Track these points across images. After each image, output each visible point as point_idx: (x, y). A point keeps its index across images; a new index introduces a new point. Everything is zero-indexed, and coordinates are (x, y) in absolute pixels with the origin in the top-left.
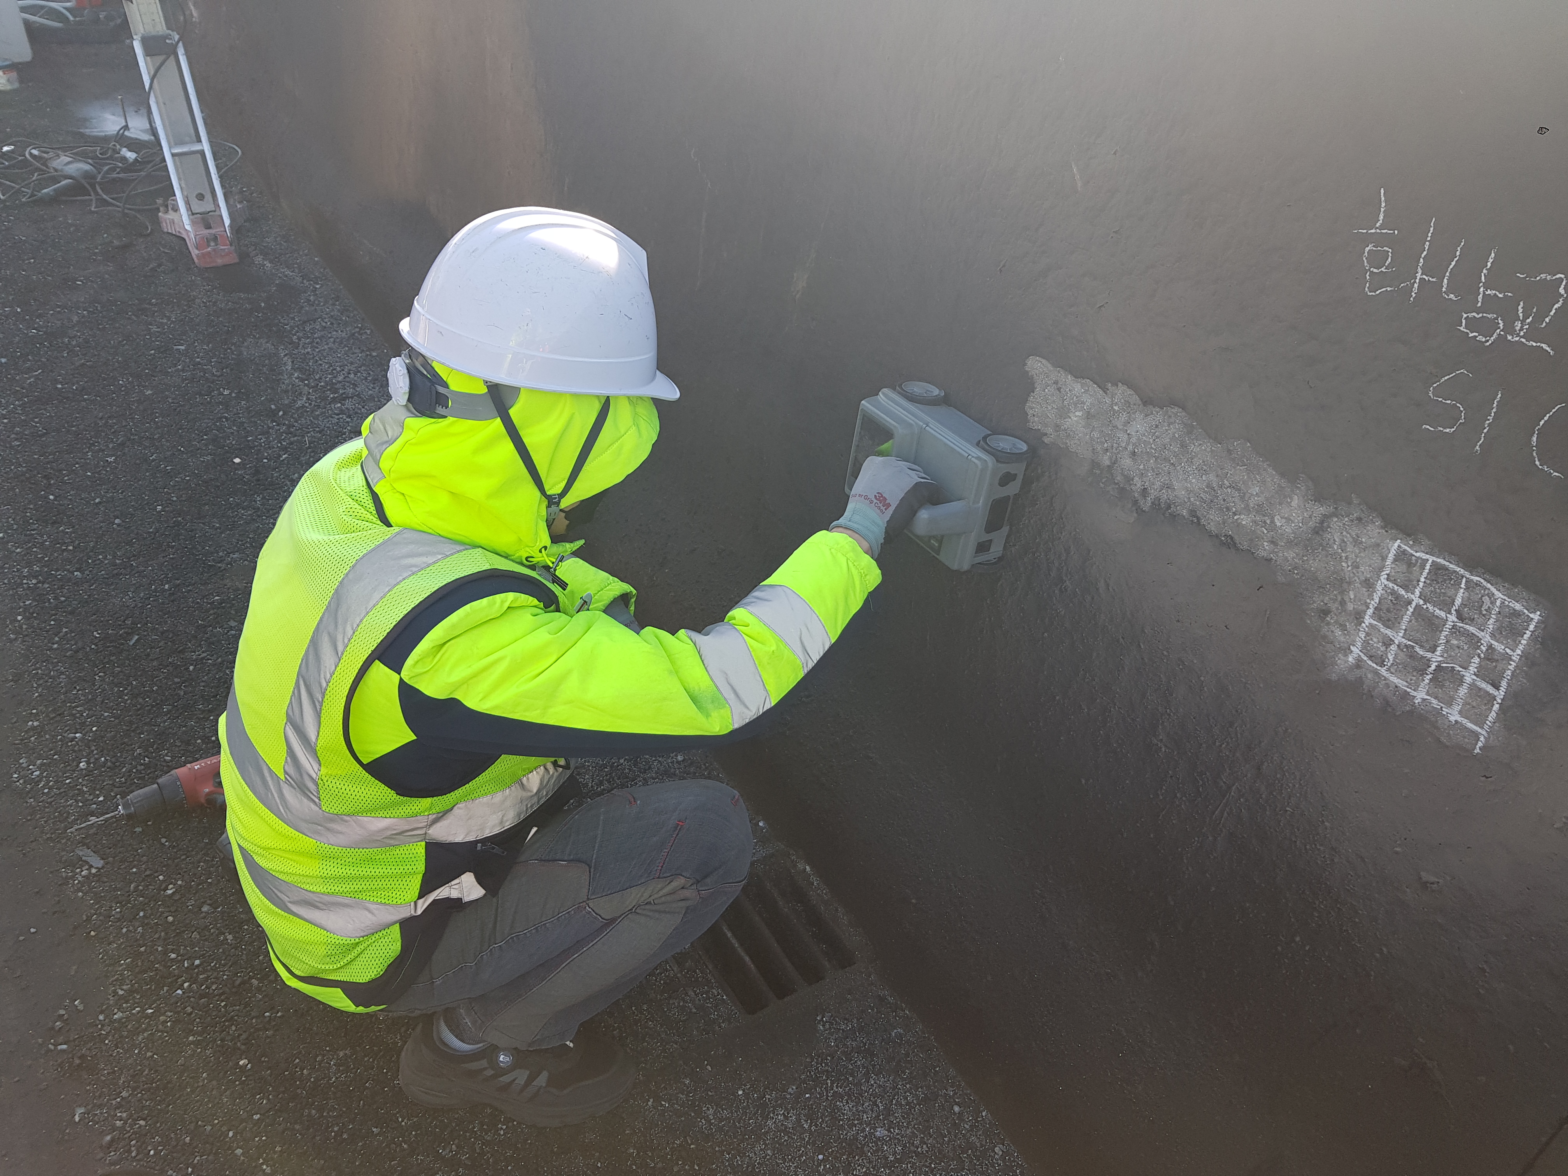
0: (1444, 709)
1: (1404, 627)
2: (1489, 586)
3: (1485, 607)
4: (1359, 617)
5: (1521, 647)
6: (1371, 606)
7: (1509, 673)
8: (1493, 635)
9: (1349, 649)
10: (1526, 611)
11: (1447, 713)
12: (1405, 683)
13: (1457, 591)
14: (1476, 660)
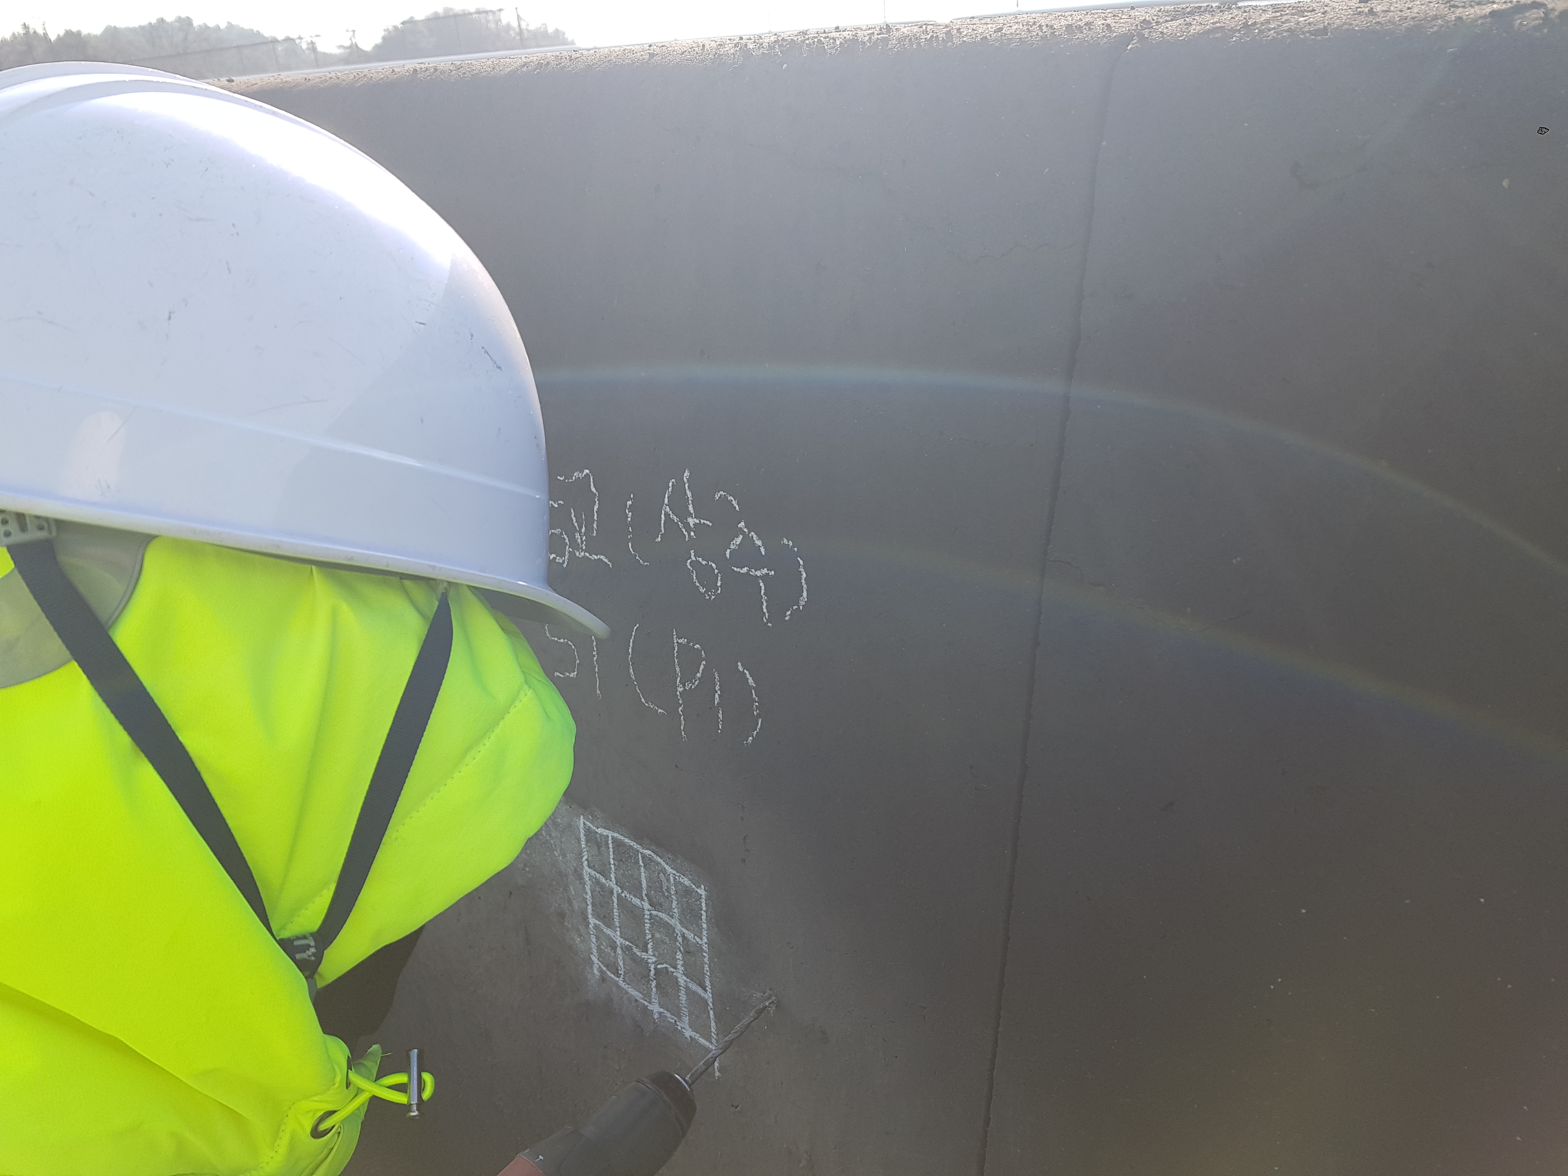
0: (678, 1023)
1: (618, 925)
2: (659, 859)
3: (665, 888)
4: (585, 918)
5: (705, 933)
6: (589, 903)
7: (706, 967)
8: (681, 923)
9: (591, 959)
10: (694, 886)
11: (682, 1028)
12: (641, 995)
13: (639, 870)
14: (679, 956)
